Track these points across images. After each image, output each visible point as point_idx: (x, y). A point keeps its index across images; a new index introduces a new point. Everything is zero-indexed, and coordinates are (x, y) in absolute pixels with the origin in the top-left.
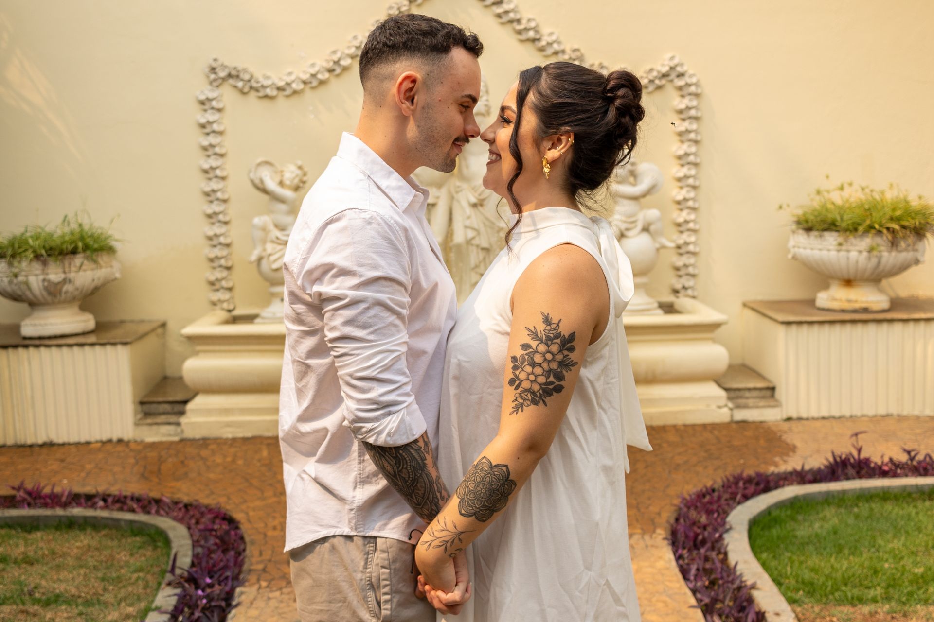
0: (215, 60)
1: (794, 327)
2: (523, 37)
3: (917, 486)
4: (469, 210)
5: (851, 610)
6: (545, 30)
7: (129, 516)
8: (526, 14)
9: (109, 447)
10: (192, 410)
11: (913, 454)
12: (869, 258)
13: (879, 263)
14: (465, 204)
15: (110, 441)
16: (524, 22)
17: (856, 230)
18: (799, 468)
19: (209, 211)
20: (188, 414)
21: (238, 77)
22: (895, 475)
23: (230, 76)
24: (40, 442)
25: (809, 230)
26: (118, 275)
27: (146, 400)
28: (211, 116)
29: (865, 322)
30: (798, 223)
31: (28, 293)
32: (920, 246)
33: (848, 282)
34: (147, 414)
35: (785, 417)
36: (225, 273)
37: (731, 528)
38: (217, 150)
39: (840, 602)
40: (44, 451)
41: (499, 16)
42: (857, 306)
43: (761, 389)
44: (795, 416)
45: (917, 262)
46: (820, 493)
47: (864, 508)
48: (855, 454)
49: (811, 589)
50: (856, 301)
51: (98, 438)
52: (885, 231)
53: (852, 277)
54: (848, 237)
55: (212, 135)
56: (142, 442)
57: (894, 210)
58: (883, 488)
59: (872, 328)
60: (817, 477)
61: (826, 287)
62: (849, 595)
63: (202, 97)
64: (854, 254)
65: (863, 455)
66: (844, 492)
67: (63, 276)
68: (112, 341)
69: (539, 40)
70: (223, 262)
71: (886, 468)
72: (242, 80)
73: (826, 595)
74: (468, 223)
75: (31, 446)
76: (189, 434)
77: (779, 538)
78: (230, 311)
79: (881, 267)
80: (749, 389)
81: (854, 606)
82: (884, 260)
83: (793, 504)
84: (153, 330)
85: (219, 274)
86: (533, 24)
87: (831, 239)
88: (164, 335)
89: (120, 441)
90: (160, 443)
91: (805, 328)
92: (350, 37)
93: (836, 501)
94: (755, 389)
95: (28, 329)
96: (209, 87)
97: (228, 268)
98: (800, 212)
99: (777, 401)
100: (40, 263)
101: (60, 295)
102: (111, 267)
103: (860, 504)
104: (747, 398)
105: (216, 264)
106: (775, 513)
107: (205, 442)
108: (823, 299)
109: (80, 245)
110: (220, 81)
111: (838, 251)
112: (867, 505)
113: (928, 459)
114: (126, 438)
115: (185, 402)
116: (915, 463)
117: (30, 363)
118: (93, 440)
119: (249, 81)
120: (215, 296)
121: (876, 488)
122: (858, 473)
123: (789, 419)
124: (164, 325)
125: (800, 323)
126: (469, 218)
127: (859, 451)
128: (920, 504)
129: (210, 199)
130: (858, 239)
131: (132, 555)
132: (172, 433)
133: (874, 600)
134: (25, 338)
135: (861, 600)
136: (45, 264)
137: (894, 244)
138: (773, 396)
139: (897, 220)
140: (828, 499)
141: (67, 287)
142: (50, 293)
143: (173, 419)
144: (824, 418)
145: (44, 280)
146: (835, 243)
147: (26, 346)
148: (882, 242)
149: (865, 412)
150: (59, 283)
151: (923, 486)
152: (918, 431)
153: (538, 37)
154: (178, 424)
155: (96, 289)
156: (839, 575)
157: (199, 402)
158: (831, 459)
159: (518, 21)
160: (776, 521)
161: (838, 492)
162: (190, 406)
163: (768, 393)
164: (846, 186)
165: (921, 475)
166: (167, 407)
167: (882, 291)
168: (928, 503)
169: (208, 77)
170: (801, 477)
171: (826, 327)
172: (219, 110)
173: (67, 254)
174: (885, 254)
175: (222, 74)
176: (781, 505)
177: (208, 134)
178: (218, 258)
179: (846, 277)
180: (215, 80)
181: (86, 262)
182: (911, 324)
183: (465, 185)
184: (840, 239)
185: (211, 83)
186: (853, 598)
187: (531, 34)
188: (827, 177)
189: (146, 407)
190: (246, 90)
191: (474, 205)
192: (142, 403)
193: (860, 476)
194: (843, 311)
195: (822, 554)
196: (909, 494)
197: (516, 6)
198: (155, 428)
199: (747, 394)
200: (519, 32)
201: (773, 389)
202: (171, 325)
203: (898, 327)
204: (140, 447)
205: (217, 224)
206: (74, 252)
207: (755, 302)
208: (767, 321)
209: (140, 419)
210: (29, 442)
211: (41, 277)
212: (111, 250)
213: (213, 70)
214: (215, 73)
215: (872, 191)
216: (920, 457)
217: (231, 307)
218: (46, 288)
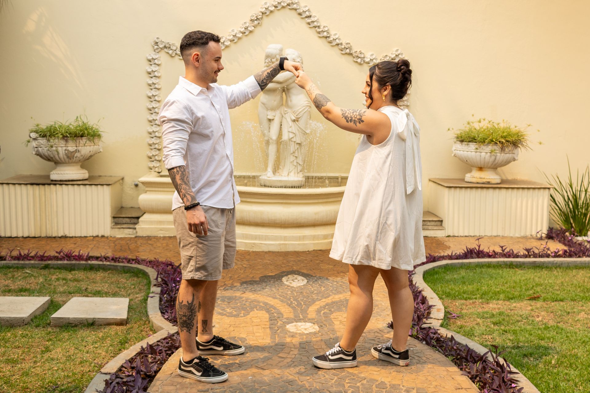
0: (158, 38)
1: (453, 189)
2: (321, 35)
3: (504, 261)
4: (291, 123)
5: (465, 301)
6: (332, 32)
7: (121, 264)
8: (322, 24)
9: (97, 239)
10: (142, 221)
11: (504, 248)
12: (491, 156)
13: (495, 159)
14: (289, 120)
15: (98, 236)
16: (322, 27)
17: (484, 142)
18: (450, 254)
19: (151, 119)
20: (140, 223)
21: (170, 47)
22: (494, 257)
23: (165, 47)
24: (60, 236)
25: (462, 141)
26: (101, 150)
27: (116, 216)
28: (154, 68)
29: (488, 188)
30: (457, 138)
31: (57, 156)
32: (515, 151)
33: (481, 169)
34: (117, 224)
35: (447, 235)
36: (157, 152)
37: (415, 273)
38: (157, 86)
39: (461, 299)
40: (63, 240)
41: (309, 24)
42: (484, 181)
43: (435, 221)
44: (452, 235)
45: (514, 160)
46: (458, 263)
47: (478, 270)
48: (477, 248)
49: (448, 295)
50: (484, 178)
51: (91, 235)
52: (498, 143)
53: (482, 166)
54: (480, 145)
55: (154, 78)
56: (114, 237)
57: (503, 132)
58: (488, 262)
59: (491, 191)
60: (458, 257)
61: (470, 171)
62: (465, 297)
63: (150, 58)
64: (483, 154)
65: (481, 249)
66: (470, 263)
67: (76, 148)
68: (101, 183)
69: (329, 37)
70: (157, 146)
71: (491, 254)
72: (172, 50)
73: (455, 297)
74: (290, 130)
75: (55, 237)
76: (140, 234)
77: (437, 278)
78: (159, 173)
79: (496, 161)
80: (430, 221)
81: (466, 300)
82: (498, 158)
83: (446, 267)
84: (119, 181)
85: (154, 152)
86: (326, 29)
87: (473, 146)
88: (122, 184)
89: (103, 236)
90: (125, 238)
91: (458, 190)
92: (230, 30)
93: (466, 267)
94: (433, 221)
95: (55, 176)
96: (154, 53)
97: (159, 150)
98: (459, 132)
99: (443, 227)
100: (64, 141)
101: (73, 159)
102: (98, 145)
103: (477, 269)
104: (429, 226)
105: (152, 147)
106: (436, 270)
107: (149, 238)
108: (469, 177)
109: (86, 132)
110: (160, 49)
111: (476, 152)
112: (480, 270)
113: (511, 252)
114: (106, 235)
115: (138, 218)
116: (504, 253)
117: (56, 194)
118: (88, 236)
119: (175, 50)
120: (151, 165)
121: (485, 262)
122: (478, 256)
123: (449, 236)
124: (123, 179)
125: (456, 187)
126: (291, 127)
127: (479, 247)
128: (505, 270)
129: (151, 112)
130: (486, 147)
131: (127, 280)
132: (131, 233)
133: (476, 298)
134: (52, 181)
135: (470, 299)
136: (67, 141)
137: (502, 149)
138: (441, 225)
139: (504, 137)
140: (462, 266)
141: (77, 154)
142: (68, 157)
143: (132, 226)
144: (466, 236)
145: (66, 150)
146: (474, 148)
147: (55, 184)
148: (497, 148)
149: (486, 234)
150: (73, 152)
151: (506, 261)
152: (510, 242)
153: (328, 36)
154: (135, 229)
155: (91, 156)
156: (462, 291)
157: (146, 217)
158: (466, 250)
159: (319, 27)
160: (437, 273)
161: (467, 263)
162: (140, 219)
163: (439, 223)
164: (482, 120)
165: (507, 257)
166: (127, 220)
167: (497, 174)
168: (508, 270)
169: (153, 47)
170: (450, 257)
171: (469, 190)
172: (158, 65)
173: (78, 137)
174: (499, 154)
175: (161, 46)
176: (440, 267)
177: (152, 77)
178: (154, 144)
179: (480, 167)
180: (157, 49)
181: (88, 142)
182: (510, 190)
183: (289, 110)
184: (477, 146)
185: (155, 51)
186: (466, 298)
187: (325, 34)
188: (473, 115)
189: (116, 220)
190: (173, 55)
191: (294, 121)
192: (114, 218)
193: (478, 257)
194: (478, 183)
195: (455, 285)
196: (500, 265)
197: (318, 19)
198: (122, 229)
199: (429, 224)
200: (319, 33)
201: (442, 221)
202: (126, 179)
203: (504, 191)
204: (115, 239)
205: (155, 126)
206: (82, 136)
207: (435, 179)
208: (440, 187)
209: (113, 226)
210: (54, 236)
211: (64, 148)
212: (99, 136)
213: (156, 43)
214: (157, 45)
215: (493, 123)
216: (507, 250)
217: (160, 171)
218: (66, 154)
